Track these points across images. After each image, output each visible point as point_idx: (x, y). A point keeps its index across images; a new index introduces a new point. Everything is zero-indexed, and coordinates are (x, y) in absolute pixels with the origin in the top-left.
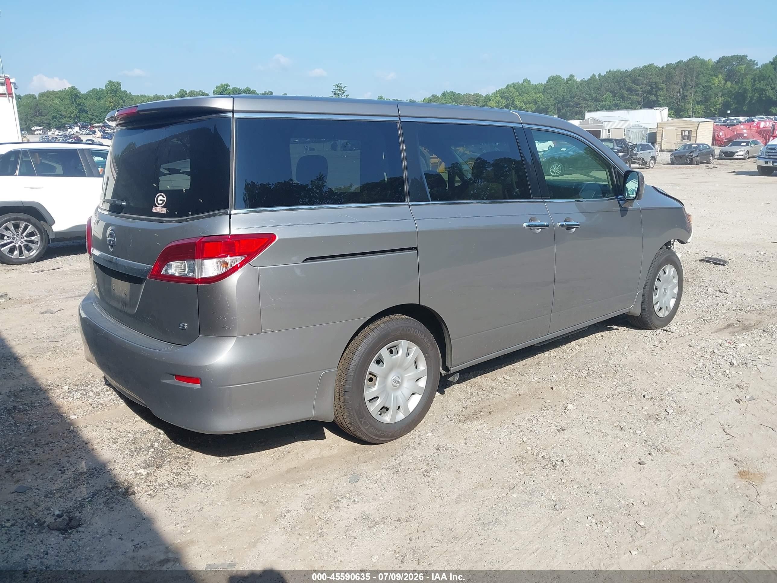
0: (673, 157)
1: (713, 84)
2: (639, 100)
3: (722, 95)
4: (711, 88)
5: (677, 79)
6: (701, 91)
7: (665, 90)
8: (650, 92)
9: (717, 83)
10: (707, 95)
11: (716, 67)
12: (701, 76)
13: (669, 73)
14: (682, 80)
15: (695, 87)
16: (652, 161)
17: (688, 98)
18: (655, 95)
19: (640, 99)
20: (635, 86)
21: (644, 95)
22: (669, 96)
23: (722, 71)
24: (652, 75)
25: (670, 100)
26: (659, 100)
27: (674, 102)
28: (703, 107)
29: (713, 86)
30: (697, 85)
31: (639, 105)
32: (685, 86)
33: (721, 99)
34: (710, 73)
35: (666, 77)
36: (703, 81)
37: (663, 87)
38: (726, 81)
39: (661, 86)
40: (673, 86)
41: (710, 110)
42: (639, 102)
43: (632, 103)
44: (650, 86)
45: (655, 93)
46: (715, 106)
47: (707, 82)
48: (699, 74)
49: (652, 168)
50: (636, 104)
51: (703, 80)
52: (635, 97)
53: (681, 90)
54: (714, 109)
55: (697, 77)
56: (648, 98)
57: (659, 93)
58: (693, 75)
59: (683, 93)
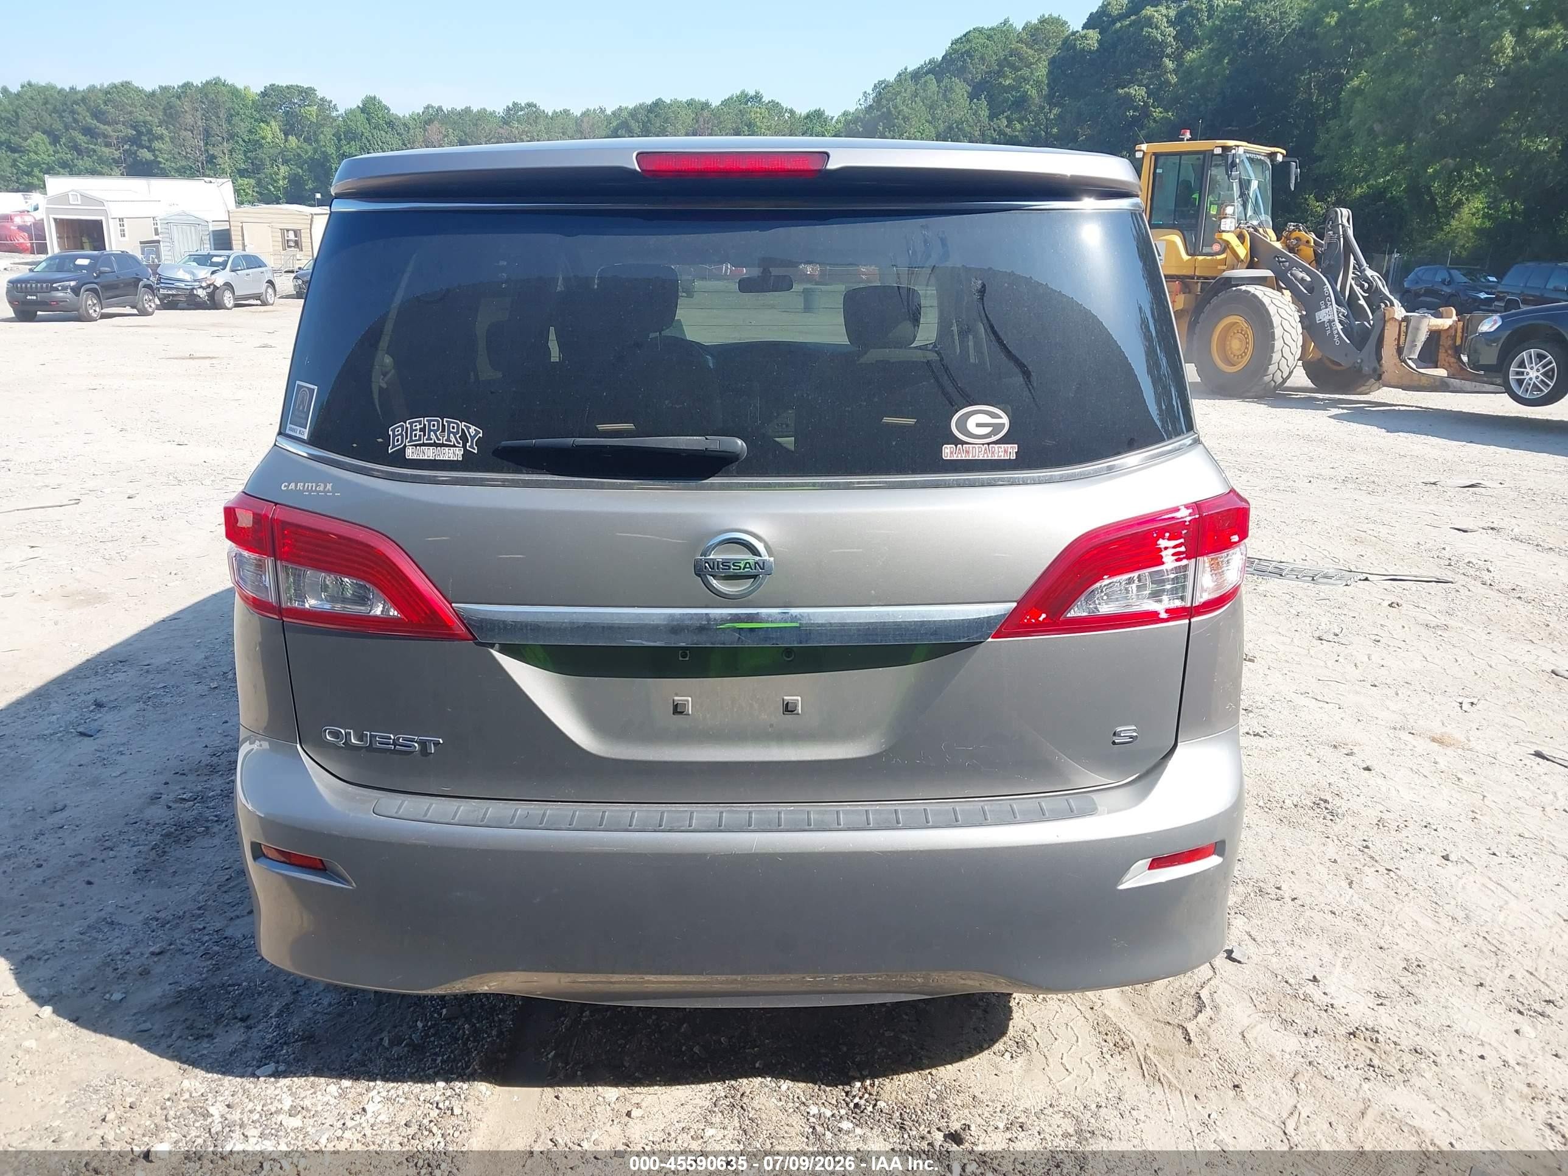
0: (300, 282)
1: (263, 138)
2: (116, 156)
3: (286, 162)
4: (261, 146)
5: (189, 119)
6: (243, 149)
7: (167, 139)
8: (135, 141)
9: (270, 136)
10: (256, 158)
11: (263, 105)
12: (235, 120)
13: (169, 106)
14: (199, 123)
15: (228, 140)
16: (270, 291)
17: (220, 161)
18: (149, 149)
19: (117, 154)
20: (102, 126)
21: (125, 147)
22: (179, 153)
23: (274, 114)
24: (133, 105)
25: (184, 163)
26: (159, 159)
27: (191, 167)
28: (252, 182)
29: (263, 141)
30: (232, 136)
31: (118, 167)
32: (208, 137)
33: (284, 170)
34: (251, 114)
35: (165, 114)
36: (243, 130)
37: (162, 134)
38: (286, 134)
39: (159, 131)
40: (183, 133)
41: (268, 189)
42: (117, 162)
43: (101, 161)
44: (134, 128)
45: (148, 144)
46: (276, 181)
47: (250, 131)
48: (232, 116)
49: (272, 305)
50: (110, 164)
51: (242, 128)
52: (106, 150)
53: (202, 144)
54: (274, 187)
55: (229, 122)
56: (135, 153)
57: (157, 145)
58: (221, 116)
59: (207, 151)
